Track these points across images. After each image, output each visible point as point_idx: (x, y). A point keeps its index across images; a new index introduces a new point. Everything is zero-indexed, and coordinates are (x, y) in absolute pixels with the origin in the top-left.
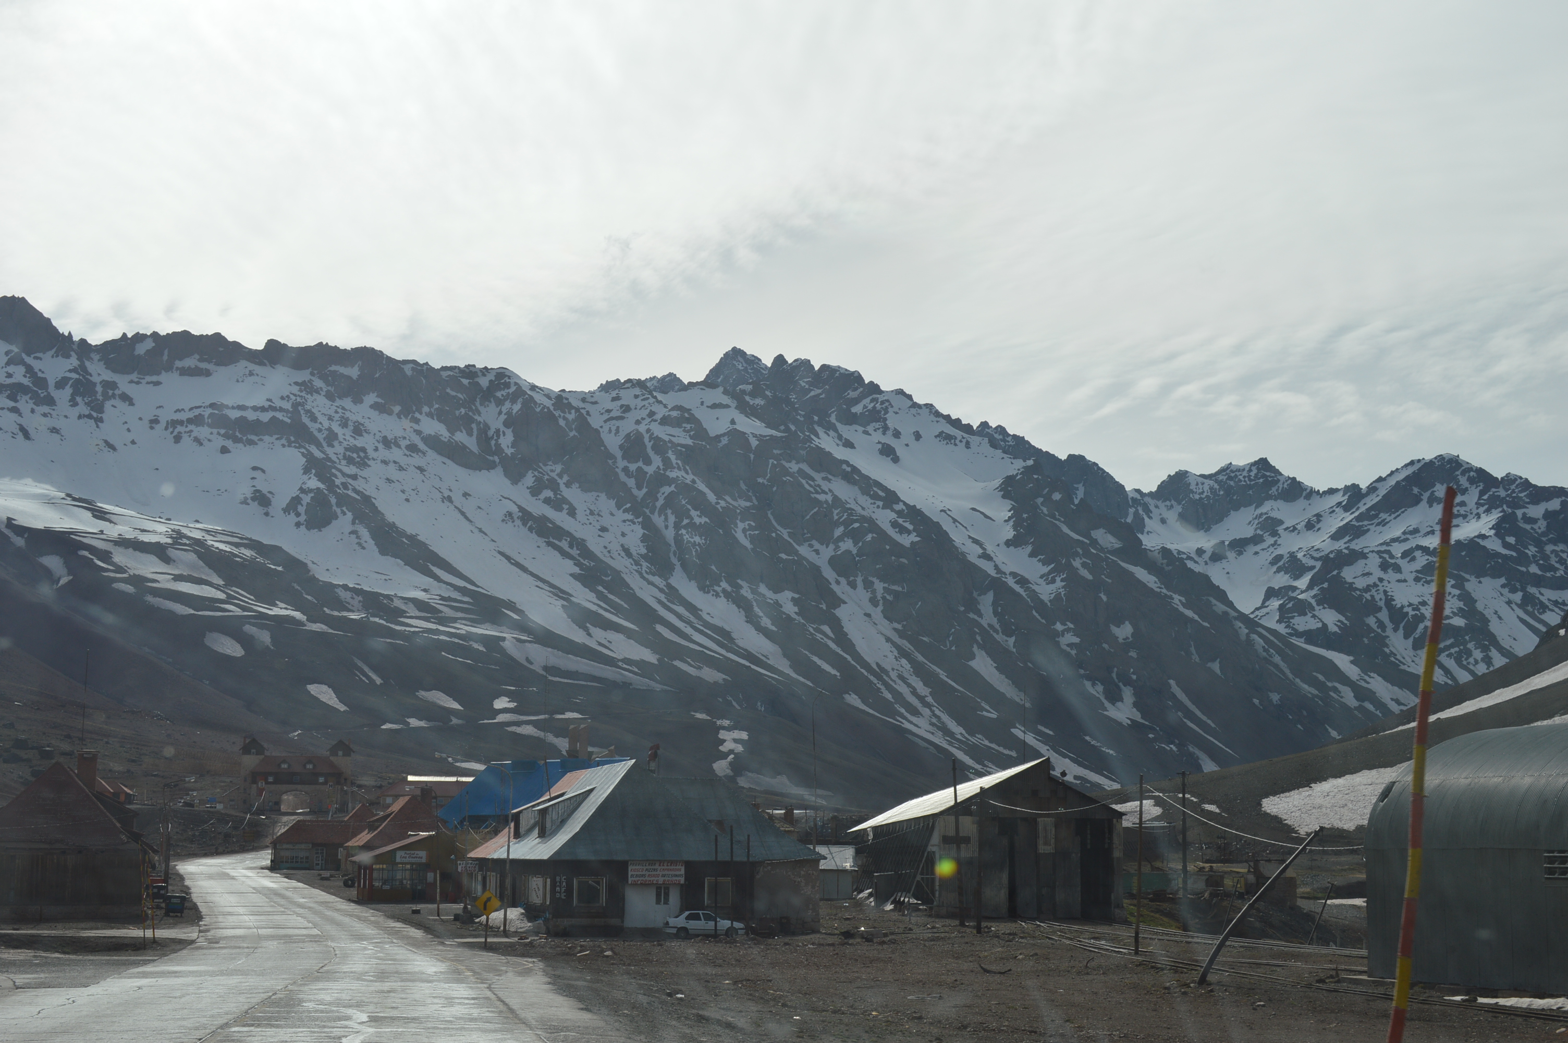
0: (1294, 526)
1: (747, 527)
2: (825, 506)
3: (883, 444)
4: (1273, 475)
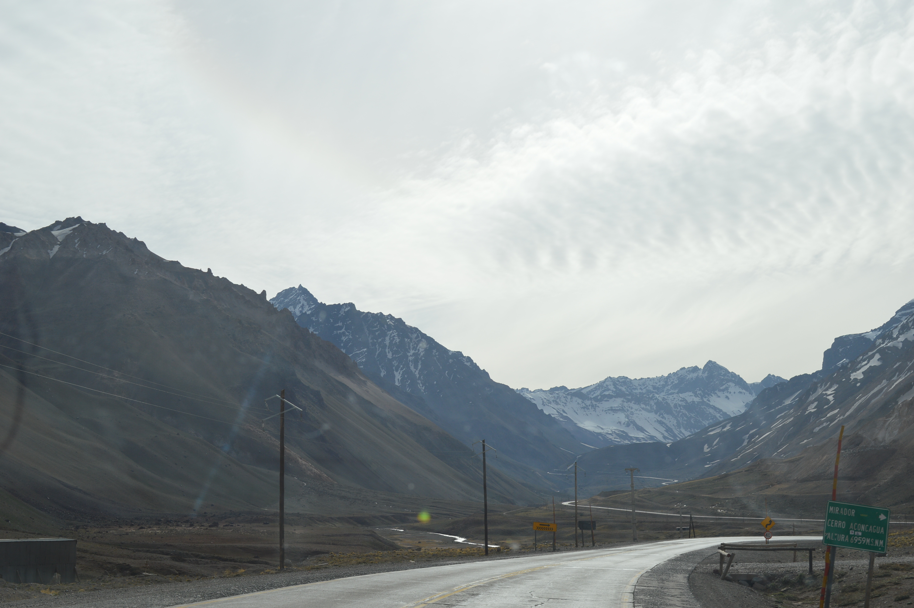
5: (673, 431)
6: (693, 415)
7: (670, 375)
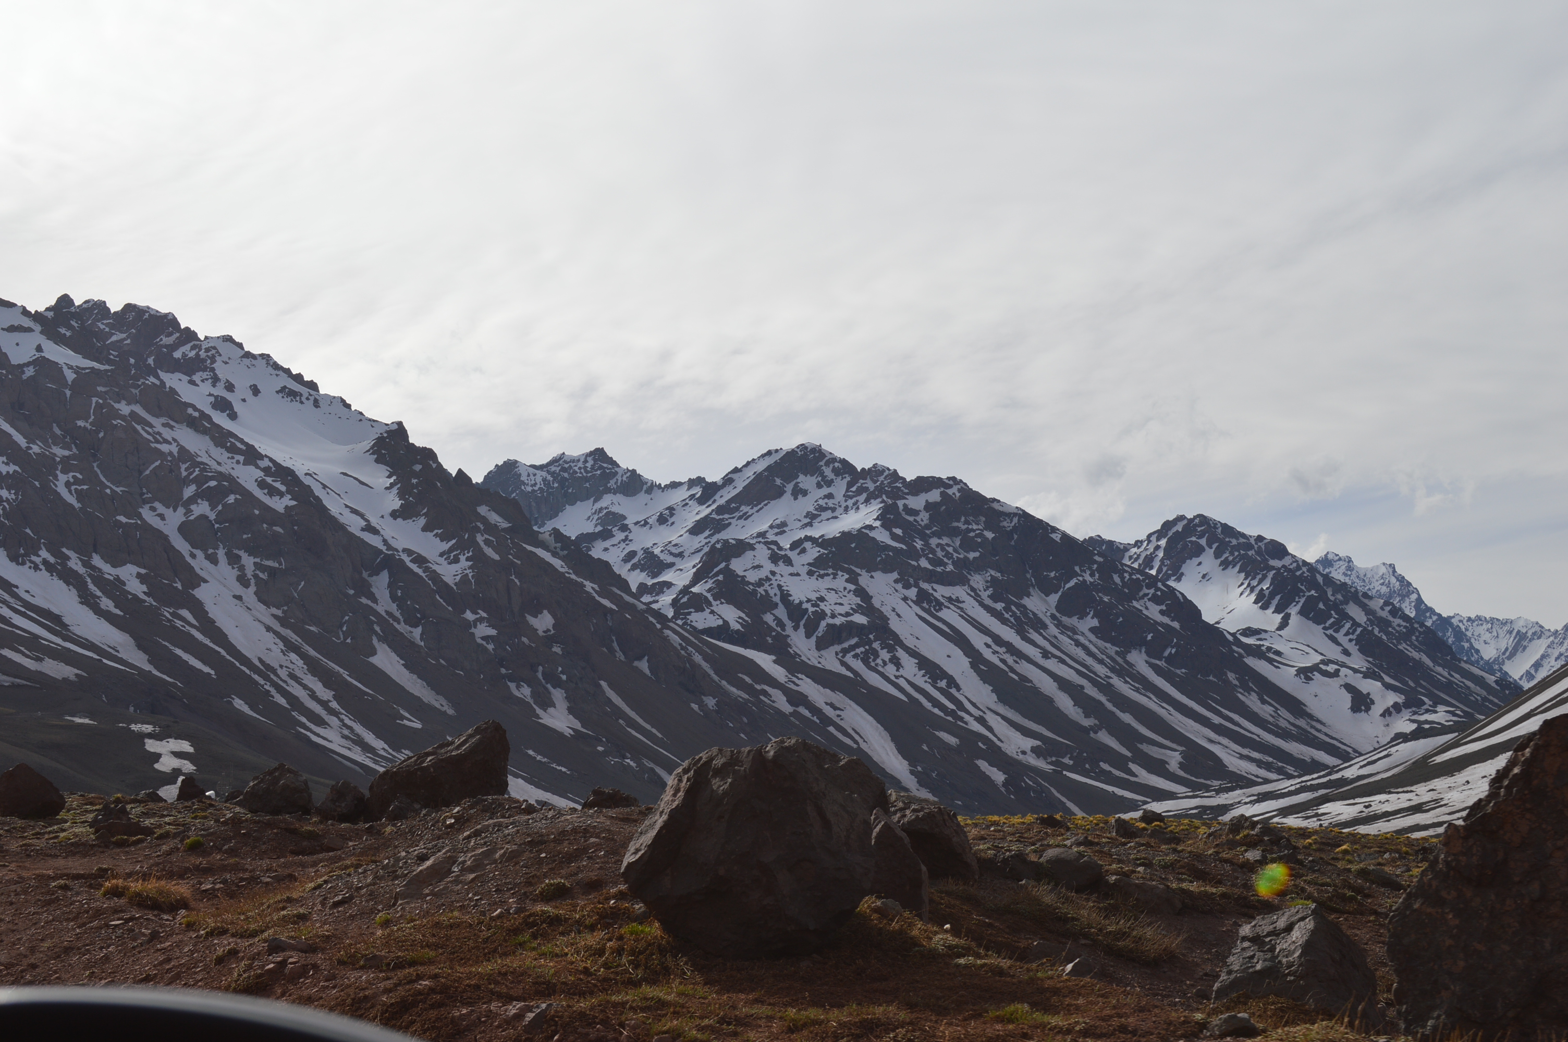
0: (645, 520)
1: (72, 480)
2: (169, 458)
3: (216, 397)
4: (610, 466)
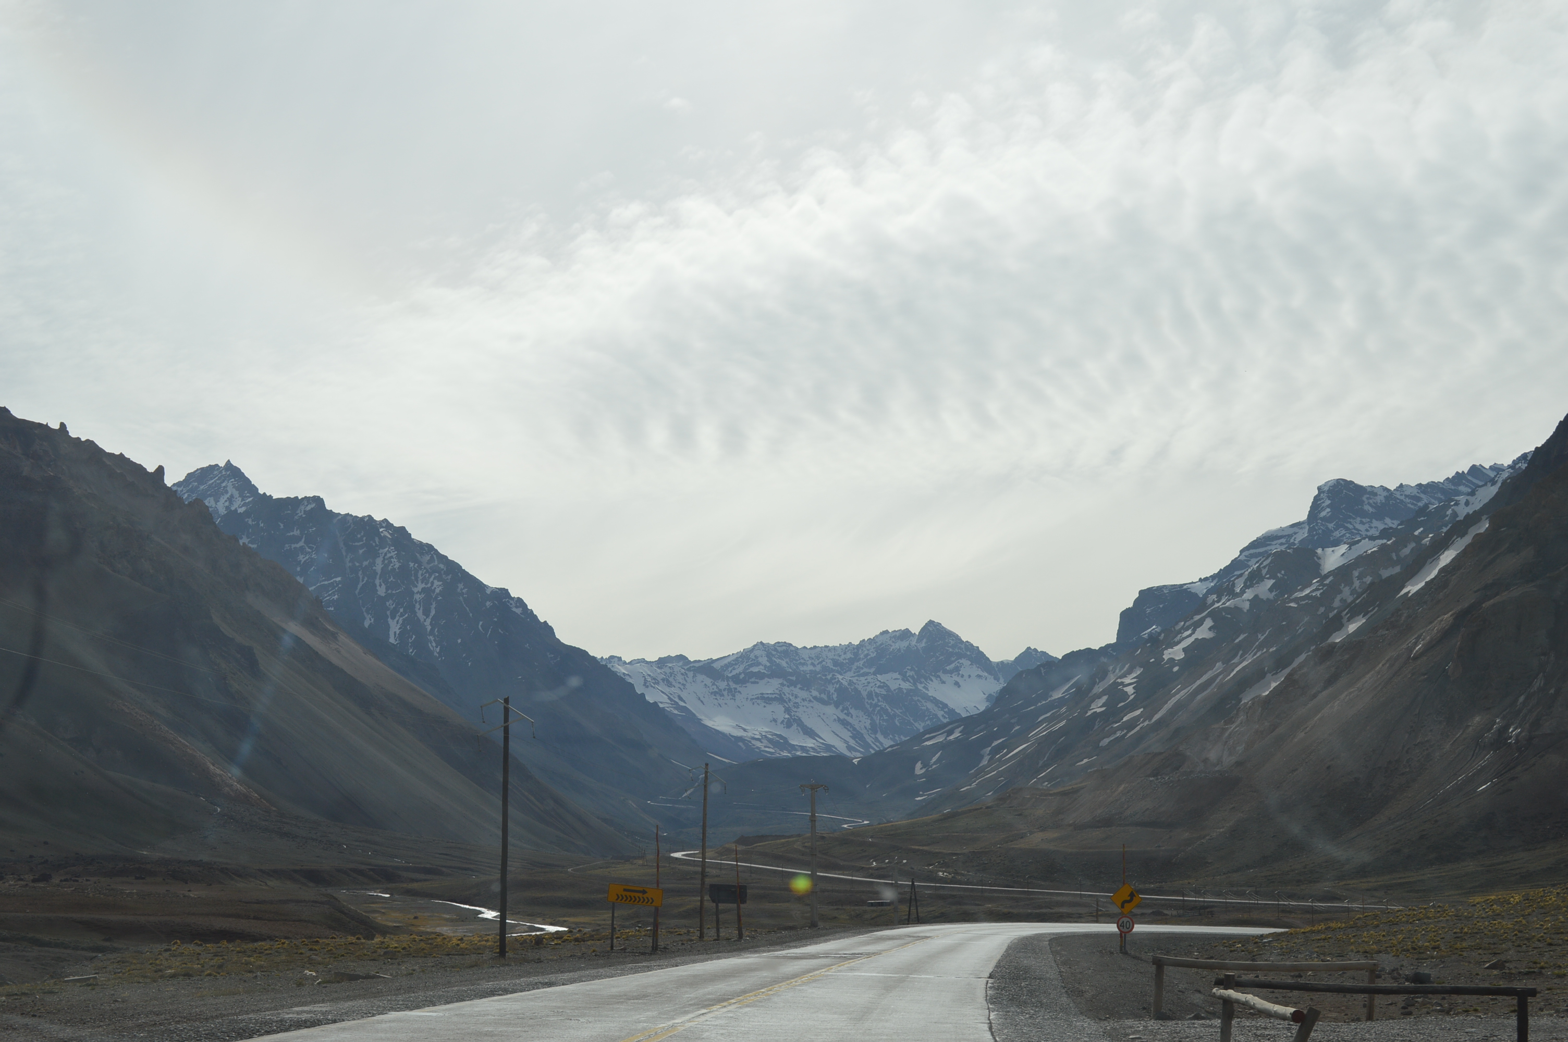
5: (865, 738)
6: (898, 712)
7: (863, 643)
